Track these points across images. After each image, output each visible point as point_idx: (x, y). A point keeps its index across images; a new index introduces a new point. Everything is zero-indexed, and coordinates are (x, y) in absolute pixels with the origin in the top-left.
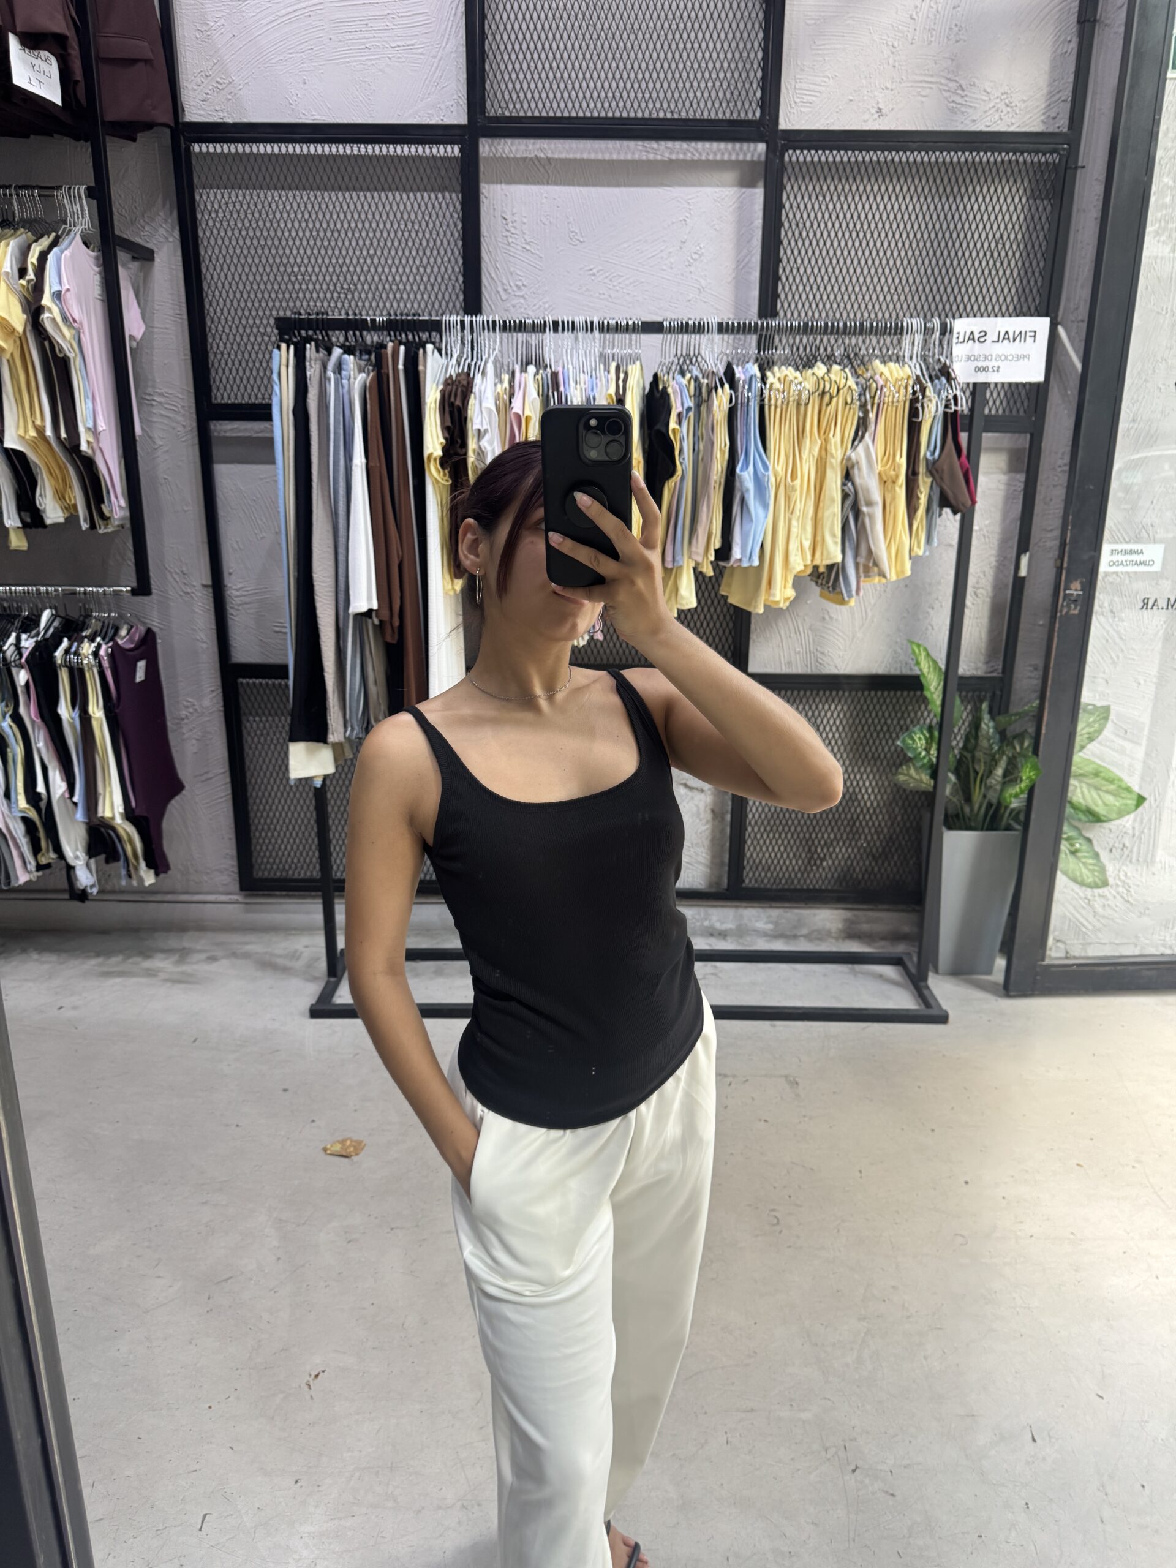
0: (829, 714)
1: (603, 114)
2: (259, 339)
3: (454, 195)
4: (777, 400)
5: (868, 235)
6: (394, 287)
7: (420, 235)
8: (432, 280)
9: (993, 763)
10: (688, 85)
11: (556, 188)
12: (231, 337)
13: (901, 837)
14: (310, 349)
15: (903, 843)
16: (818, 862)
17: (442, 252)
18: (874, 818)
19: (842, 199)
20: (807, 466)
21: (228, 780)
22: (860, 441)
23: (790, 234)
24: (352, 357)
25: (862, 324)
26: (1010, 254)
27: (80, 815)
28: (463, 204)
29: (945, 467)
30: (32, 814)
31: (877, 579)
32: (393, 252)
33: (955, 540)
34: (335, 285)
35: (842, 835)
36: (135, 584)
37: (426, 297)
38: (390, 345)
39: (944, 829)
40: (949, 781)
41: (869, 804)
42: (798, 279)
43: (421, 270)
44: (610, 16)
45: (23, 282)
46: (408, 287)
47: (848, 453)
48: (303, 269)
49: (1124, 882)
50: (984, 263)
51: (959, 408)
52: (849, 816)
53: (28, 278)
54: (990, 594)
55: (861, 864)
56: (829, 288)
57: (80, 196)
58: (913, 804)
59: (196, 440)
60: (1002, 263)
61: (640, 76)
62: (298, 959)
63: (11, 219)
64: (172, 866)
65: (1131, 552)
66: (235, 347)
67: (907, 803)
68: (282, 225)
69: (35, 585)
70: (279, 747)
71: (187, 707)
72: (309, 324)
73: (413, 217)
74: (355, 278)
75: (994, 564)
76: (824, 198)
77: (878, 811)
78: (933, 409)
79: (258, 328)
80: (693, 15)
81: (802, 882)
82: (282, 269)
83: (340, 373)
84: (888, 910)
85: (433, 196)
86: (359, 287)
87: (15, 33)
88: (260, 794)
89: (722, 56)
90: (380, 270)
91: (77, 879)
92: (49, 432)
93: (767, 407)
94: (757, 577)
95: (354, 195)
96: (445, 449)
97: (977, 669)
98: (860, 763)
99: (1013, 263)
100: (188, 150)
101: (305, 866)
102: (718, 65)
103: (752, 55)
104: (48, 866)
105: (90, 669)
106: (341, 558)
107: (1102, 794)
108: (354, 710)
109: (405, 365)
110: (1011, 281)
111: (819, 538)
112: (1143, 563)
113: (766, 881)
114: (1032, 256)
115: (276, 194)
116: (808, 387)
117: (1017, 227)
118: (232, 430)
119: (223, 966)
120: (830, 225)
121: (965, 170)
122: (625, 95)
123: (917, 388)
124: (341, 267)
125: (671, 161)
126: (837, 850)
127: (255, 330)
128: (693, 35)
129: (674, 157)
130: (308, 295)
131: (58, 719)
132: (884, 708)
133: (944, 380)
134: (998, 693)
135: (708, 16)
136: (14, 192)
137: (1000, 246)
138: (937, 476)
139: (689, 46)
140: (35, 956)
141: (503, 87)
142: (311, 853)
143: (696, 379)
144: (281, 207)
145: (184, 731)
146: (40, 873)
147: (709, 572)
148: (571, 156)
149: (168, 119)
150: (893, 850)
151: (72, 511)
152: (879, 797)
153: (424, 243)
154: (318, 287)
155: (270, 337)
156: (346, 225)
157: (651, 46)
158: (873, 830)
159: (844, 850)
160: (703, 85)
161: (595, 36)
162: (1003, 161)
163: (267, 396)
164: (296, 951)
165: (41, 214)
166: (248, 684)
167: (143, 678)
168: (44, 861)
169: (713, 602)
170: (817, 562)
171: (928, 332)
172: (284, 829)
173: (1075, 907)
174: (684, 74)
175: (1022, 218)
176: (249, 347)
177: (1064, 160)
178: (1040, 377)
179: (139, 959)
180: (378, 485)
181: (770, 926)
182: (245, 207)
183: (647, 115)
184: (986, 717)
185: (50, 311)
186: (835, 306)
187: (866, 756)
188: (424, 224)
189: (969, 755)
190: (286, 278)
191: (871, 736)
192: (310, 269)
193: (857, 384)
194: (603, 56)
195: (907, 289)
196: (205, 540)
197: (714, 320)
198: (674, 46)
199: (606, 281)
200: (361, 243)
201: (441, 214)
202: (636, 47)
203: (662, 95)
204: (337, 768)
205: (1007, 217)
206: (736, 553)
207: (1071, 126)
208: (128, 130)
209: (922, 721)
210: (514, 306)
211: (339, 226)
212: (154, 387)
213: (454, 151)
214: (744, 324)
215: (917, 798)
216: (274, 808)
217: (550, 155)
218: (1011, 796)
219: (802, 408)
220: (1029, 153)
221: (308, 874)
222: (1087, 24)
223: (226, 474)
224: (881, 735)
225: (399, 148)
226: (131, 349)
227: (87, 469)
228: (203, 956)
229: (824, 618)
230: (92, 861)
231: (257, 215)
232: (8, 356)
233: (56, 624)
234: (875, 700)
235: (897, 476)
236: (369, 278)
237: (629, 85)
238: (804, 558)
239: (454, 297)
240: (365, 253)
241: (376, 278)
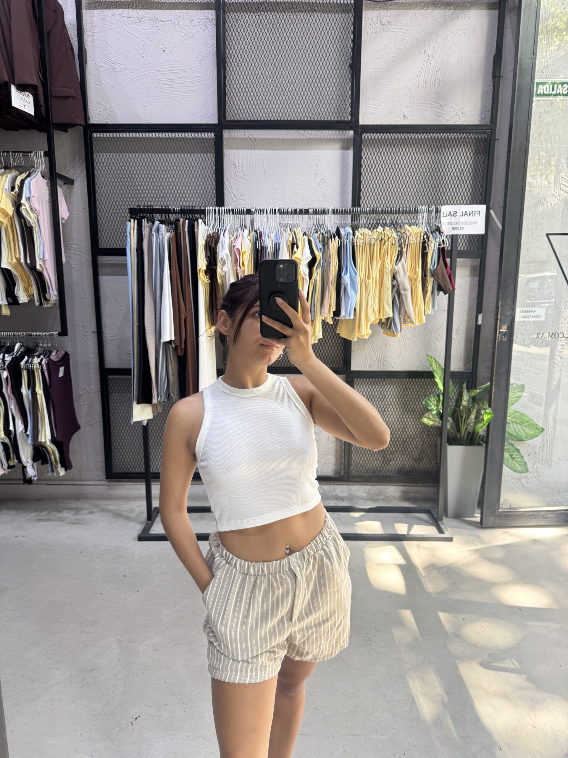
0: (390, 390)
1: (279, 119)
2: (121, 219)
3: (212, 155)
4: (360, 243)
5: (401, 170)
6: (184, 196)
7: (196, 172)
8: (202, 192)
9: (469, 412)
10: (317, 106)
11: (258, 151)
12: (109, 218)
13: (427, 450)
14: (144, 222)
15: (429, 452)
16: (388, 462)
17: (206, 180)
18: (414, 440)
19: (389, 154)
20: (375, 273)
21: (102, 424)
22: (399, 261)
23: (365, 170)
24: (164, 225)
25: (399, 209)
26: (467, 178)
27: (30, 441)
28: (216, 158)
29: (440, 273)
30: (7, 441)
31: (410, 325)
32: (183, 180)
33: (446, 309)
34: (157, 195)
35: (399, 449)
36: (60, 331)
37: (199, 200)
38: (182, 220)
39: (447, 445)
40: (449, 421)
41: (411, 433)
42: (369, 190)
43: (197, 188)
44: (282, 77)
45: (13, 193)
46: (190, 196)
47: (394, 266)
48: (142, 188)
49: (536, 470)
50: (455, 182)
51: (445, 245)
52: (402, 439)
53: (15, 191)
54: (465, 333)
55: (409, 463)
56: (384, 194)
57: (41, 156)
58: (432, 433)
59: (91, 265)
60: (463, 182)
61: (296, 102)
62: (133, 512)
63: (9, 166)
64: (73, 466)
65: (530, 311)
66: (110, 223)
67: (429, 433)
68: (133, 169)
69: (13, 332)
70: (127, 408)
71: (83, 390)
72: (144, 211)
73: (193, 164)
74: (166, 192)
75: (466, 319)
76: (381, 154)
77: (416, 437)
78: (433, 247)
79: (121, 214)
80: (319, 76)
81: (380, 472)
82: (132, 188)
83: (158, 232)
84: (422, 486)
85: (202, 155)
86: (168, 195)
87: (14, 84)
88: (117, 431)
89: (333, 93)
90: (177, 188)
91: (27, 473)
92: (22, 260)
93: (355, 247)
94: (354, 324)
95: (166, 155)
96: (207, 267)
97: (460, 368)
98: (406, 413)
99: (468, 182)
100: (91, 136)
101: (138, 466)
102: (331, 97)
103: (346, 93)
104: (14, 466)
105: (37, 370)
106: (158, 317)
107: (523, 427)
108: (162, 388)
109: (188, 229)
110: (467, 190)
111: (381, 306)
112: (536, 316)
113: (362, 471)
114: (477, 179)
115: (130, 155)
116: (374, 237)
117: (469, 166)
118: (108, 260)
119: (97, 515)
120: (384, 166)
121: (444, 141)
122: (289, 110)
123: (425, 237)
124: (160, 187)
125: (310, 139)
126: (397, 456)
127: (120, 215)
128: (319, 85)
129: (312, 137)
130: (144, 199)
131: (21, 394)
132: (416, 387)
133: (437, 233)
134: (470, 379)
135: (326, 76)
136: (11, 154)
137: (462, 175)
138: (436, 277)
139: (318, 89)
140: (5, 512)
141: (234, 107)
142: (140, 460)
143: (323, 234)
144: (133, 160)
145: (82, 401)
146: (10, 470)
147: (331, 322)
148: (265, 137)
149: (83, 123)
150: (424, 456)
151: (32, 297)
152: (416, 430)
153: (198, 176)
154: (149, 195)
155: (126, 218)
156: (162, 168)
157: (301, 89)
158: (413, 446)
159: (400, 456)
160: (324, 106)
161: (275, 85)
162: (461, 137)
163: (124, 245)
164: (132, 508)
165: (23, 164)
166: (112, 378)
167: (62, 375)
168: (11, 464)
169: (333, 337)
170: (381, 317)
171: (430, 212)
172: (128, 448)
173: (513, 483)
174: (316, 101)
175: (471, 162)
176: (117, 223)
177: (489, 136)
178: (482, 231)
179: (56, 513)
180: (176, 284)
181: (365, 495)
182: (116, 160)
183: (299, 119)
184: (465, 391)
185: (25, 205)
186: (387, 202)
187: (409, 410)
188: (198, 167)
189: (458, 409)
190: (134, 192)
191: (411, 400)
192: (145, 188)
193: (397, 235)
194: (279, 94)
195: (420, 194)
196: (94, 310)
197: (331, 208)
198: (311, 89)
199: (282, 192)
200: (169, 176)
201: (205, 163)
202: (294, 90)
203: (306, 110)
204: (154, 417)
205: (464, 162)
206: (343, 313)
207: (491, 122)
208: (64, 127)
209: (435, 393)
210: (239, 204)
211: (159, 168)
212: (72, 241)
213: (212, 135)
214: (345, 210)
215: (434, 430)
216: (123, 437)
217: (255, 137)
218: (479, 428)
219: (372, 246)
220: (473, 134)
221: (139, 470)
222: (496, 78)
223: (105, 280)
224: (416, 400)
225: (186, 134)
226: (62, 224)
227: (39, 278)
228: (87, 511)
229: (386, 345)
230: (35, 464)
231: (121, 164)
232: (5, 226)
233: (22, 350)
234: (412, 383)
235: (417, 277)
236: (173, 191)
237: (291, 106)
238: (375, 315)
239: (211, 200)
240: (171, 180)
241: (176, 192)
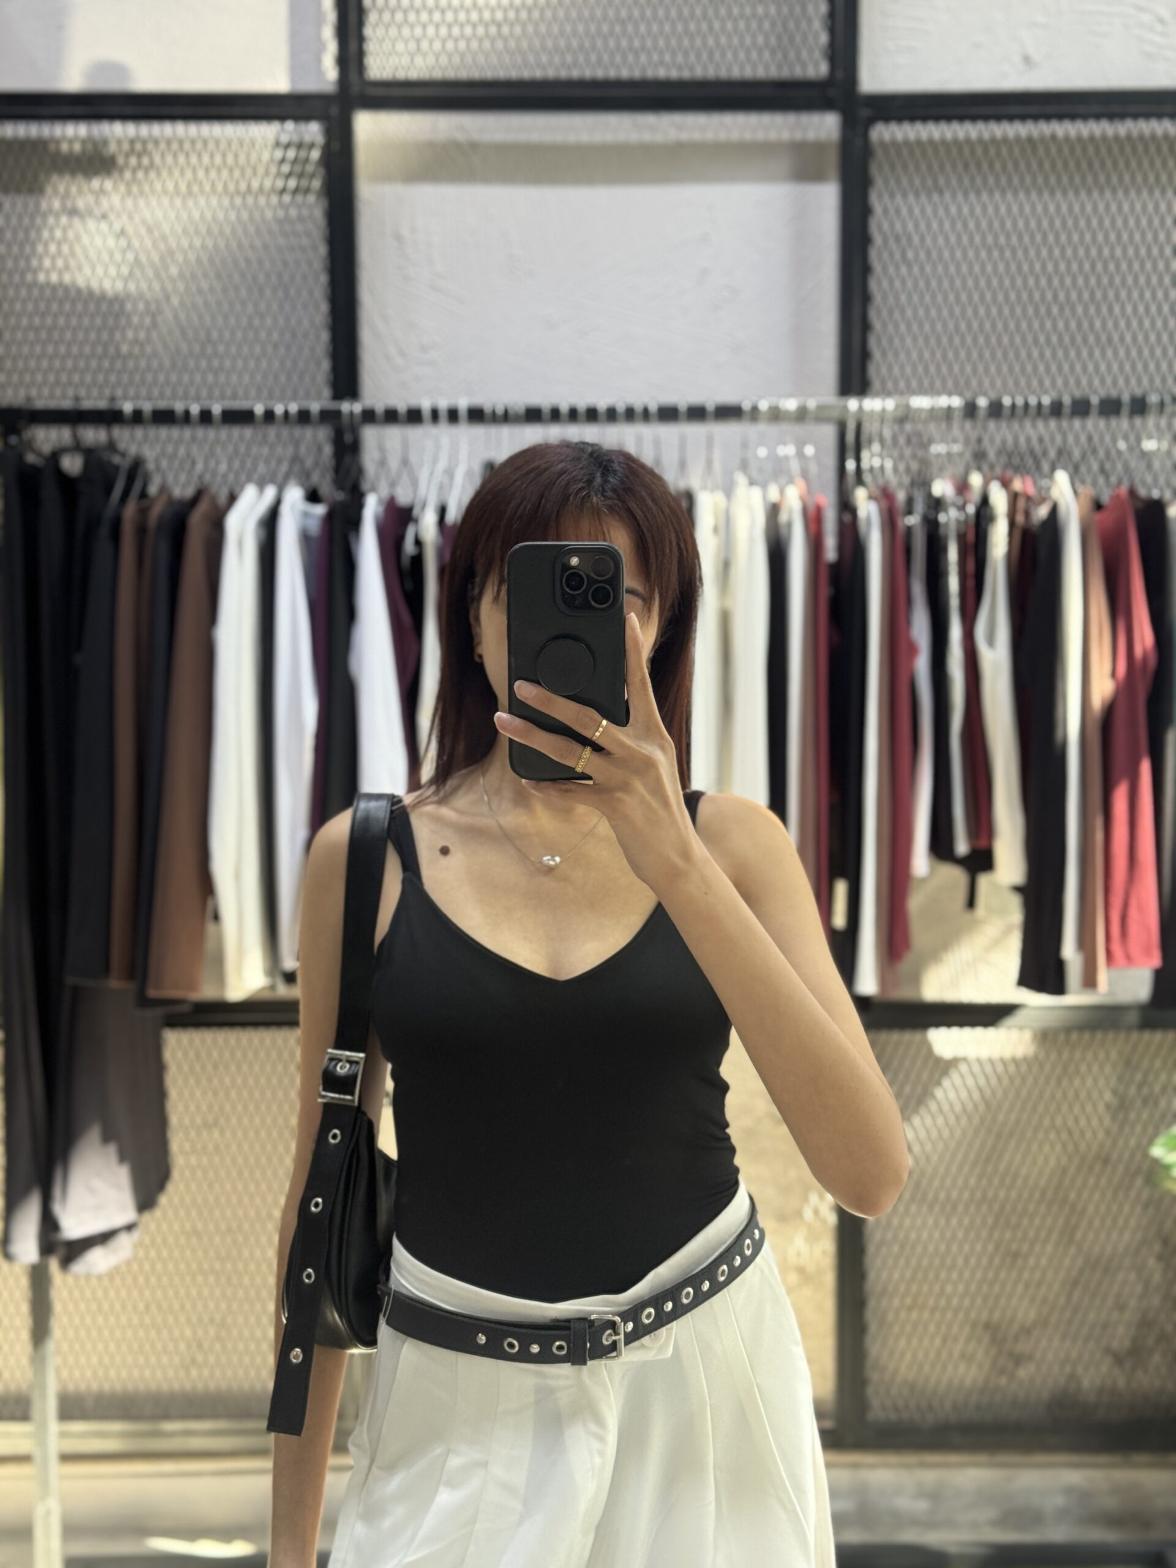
1: (563, 73)
3: (313, 203)
6: (209, 351)
10: (704, 27)
11: (485, 188)
13: (1163, 1317)
17: (293, 292)
23: (886, 255)
28: (330, 216)
42: (903, 329)
48: (48, 323)
55: (1092, 1371)
61: (625, 14)
68: (16, 253)
74: (140, 337)
76: (942, 197)
85: (277, 203)
90: (183, 323)
124: (116, 319)
129: (684, 136)
141: (394, 33)
148: (511, 138)
153: (262, 279)
160: (730, 26)
174: (698, 10)
183: (637, 74)
186: (968, 370)
192: (61, 324)
201: (289, 231)
213: (313, 131)
217: (476, 136)
225: (217, 128)
